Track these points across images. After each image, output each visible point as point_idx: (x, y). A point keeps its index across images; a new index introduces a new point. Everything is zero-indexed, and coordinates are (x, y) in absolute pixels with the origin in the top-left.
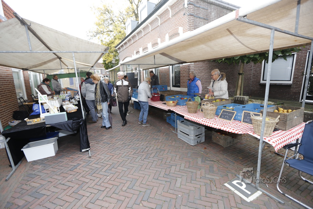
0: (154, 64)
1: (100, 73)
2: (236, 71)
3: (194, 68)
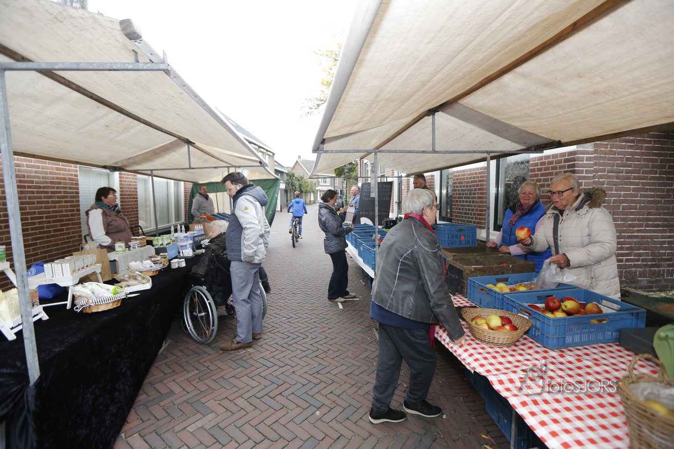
3: (595, 164)
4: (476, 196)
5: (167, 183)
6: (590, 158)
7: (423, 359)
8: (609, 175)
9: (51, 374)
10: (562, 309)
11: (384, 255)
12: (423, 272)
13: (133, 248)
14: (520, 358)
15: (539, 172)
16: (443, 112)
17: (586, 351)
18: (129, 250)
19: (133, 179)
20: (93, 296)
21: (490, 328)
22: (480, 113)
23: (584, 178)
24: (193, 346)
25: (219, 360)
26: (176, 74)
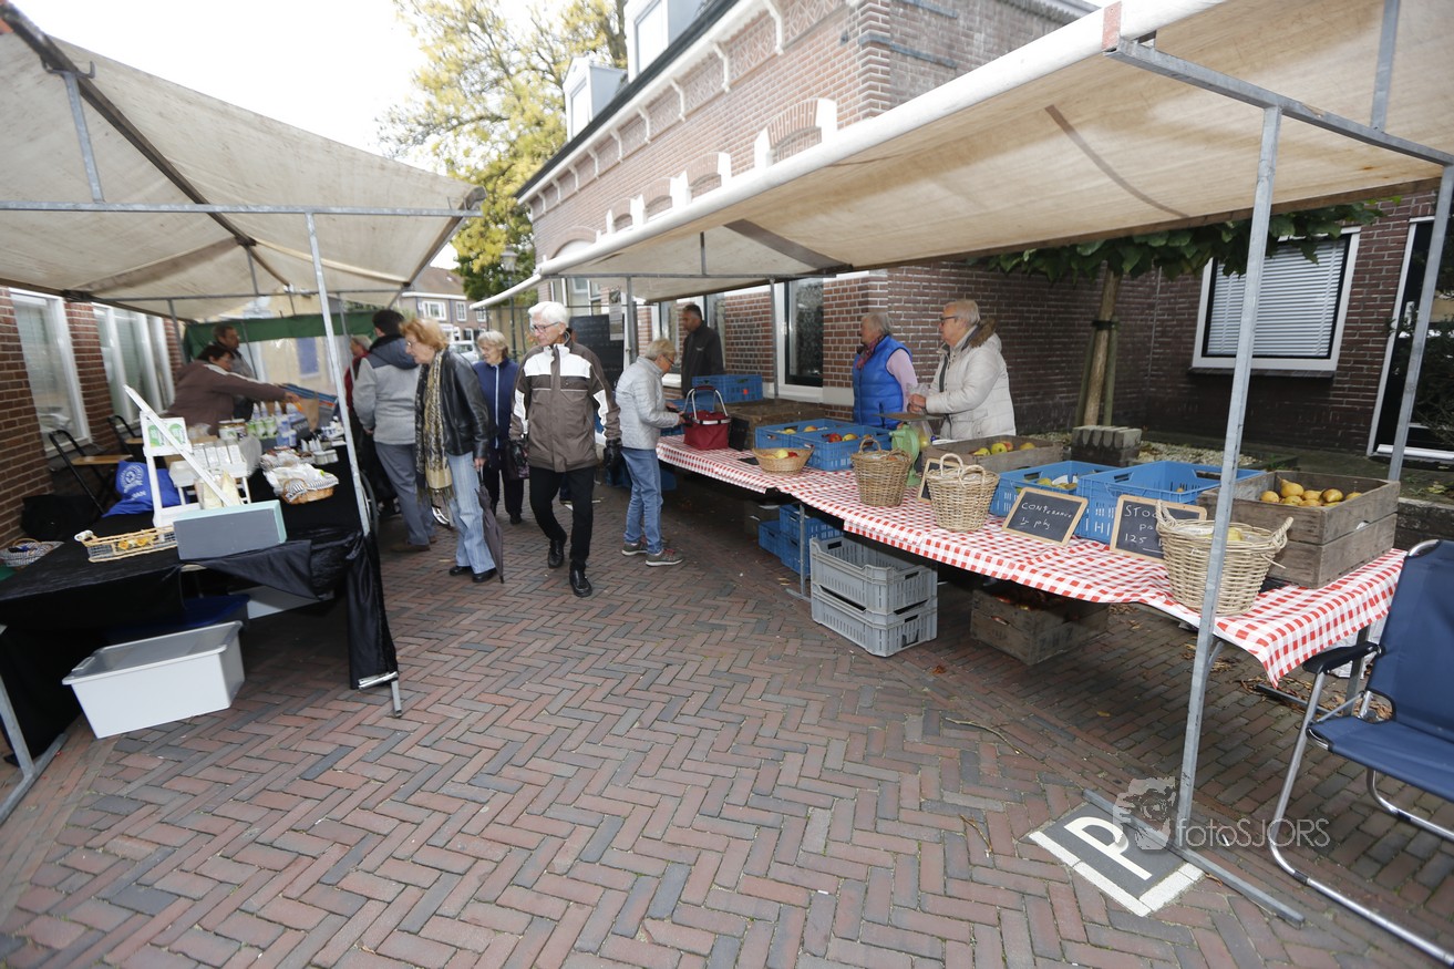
0: (700, 273)
1: (445, 319)
2: (1081, 313)
4: (760, 334)
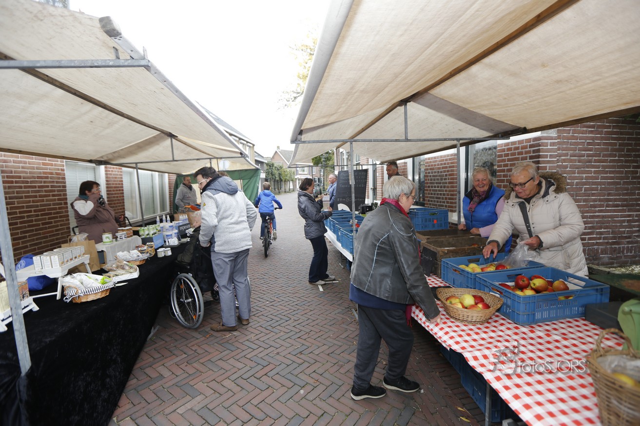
3: (559, 149)
4: (447, 181)
5: (152, 175)
6: (554, 143)
7: (400, 337)
8: (572, 159)
9: (42, 364)
10: (531, 287)
11: (362, 240)
12: (399, 255)
13: (120, 239)
14: (493, 334)
15: (506, 158)
16: (414, 102)
17: (555, 326)
18: (116, 240)
19: (118, 172)
20: (82, 287)
21: (464, 307)
22: (450, 102)
23: (549, 162)
24: (181, 331)
25: (206, 343)
26: (157, 70)
